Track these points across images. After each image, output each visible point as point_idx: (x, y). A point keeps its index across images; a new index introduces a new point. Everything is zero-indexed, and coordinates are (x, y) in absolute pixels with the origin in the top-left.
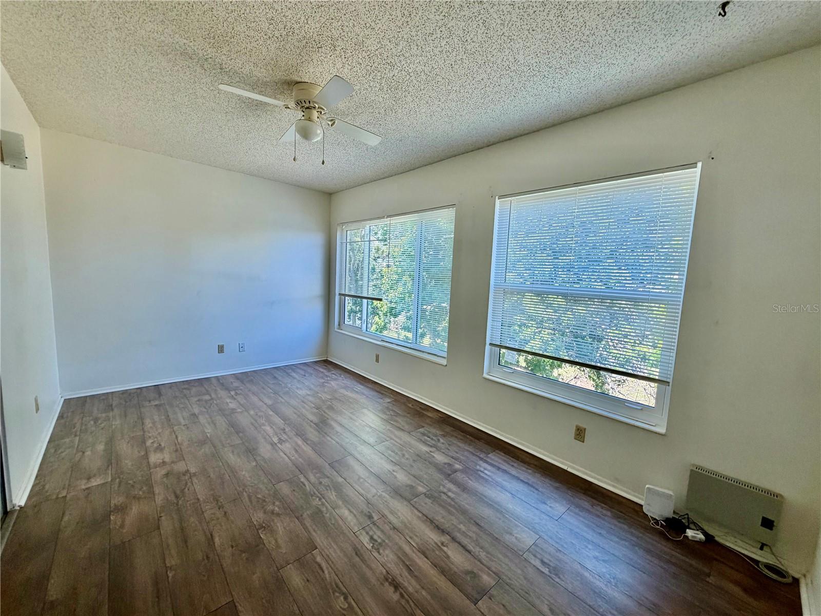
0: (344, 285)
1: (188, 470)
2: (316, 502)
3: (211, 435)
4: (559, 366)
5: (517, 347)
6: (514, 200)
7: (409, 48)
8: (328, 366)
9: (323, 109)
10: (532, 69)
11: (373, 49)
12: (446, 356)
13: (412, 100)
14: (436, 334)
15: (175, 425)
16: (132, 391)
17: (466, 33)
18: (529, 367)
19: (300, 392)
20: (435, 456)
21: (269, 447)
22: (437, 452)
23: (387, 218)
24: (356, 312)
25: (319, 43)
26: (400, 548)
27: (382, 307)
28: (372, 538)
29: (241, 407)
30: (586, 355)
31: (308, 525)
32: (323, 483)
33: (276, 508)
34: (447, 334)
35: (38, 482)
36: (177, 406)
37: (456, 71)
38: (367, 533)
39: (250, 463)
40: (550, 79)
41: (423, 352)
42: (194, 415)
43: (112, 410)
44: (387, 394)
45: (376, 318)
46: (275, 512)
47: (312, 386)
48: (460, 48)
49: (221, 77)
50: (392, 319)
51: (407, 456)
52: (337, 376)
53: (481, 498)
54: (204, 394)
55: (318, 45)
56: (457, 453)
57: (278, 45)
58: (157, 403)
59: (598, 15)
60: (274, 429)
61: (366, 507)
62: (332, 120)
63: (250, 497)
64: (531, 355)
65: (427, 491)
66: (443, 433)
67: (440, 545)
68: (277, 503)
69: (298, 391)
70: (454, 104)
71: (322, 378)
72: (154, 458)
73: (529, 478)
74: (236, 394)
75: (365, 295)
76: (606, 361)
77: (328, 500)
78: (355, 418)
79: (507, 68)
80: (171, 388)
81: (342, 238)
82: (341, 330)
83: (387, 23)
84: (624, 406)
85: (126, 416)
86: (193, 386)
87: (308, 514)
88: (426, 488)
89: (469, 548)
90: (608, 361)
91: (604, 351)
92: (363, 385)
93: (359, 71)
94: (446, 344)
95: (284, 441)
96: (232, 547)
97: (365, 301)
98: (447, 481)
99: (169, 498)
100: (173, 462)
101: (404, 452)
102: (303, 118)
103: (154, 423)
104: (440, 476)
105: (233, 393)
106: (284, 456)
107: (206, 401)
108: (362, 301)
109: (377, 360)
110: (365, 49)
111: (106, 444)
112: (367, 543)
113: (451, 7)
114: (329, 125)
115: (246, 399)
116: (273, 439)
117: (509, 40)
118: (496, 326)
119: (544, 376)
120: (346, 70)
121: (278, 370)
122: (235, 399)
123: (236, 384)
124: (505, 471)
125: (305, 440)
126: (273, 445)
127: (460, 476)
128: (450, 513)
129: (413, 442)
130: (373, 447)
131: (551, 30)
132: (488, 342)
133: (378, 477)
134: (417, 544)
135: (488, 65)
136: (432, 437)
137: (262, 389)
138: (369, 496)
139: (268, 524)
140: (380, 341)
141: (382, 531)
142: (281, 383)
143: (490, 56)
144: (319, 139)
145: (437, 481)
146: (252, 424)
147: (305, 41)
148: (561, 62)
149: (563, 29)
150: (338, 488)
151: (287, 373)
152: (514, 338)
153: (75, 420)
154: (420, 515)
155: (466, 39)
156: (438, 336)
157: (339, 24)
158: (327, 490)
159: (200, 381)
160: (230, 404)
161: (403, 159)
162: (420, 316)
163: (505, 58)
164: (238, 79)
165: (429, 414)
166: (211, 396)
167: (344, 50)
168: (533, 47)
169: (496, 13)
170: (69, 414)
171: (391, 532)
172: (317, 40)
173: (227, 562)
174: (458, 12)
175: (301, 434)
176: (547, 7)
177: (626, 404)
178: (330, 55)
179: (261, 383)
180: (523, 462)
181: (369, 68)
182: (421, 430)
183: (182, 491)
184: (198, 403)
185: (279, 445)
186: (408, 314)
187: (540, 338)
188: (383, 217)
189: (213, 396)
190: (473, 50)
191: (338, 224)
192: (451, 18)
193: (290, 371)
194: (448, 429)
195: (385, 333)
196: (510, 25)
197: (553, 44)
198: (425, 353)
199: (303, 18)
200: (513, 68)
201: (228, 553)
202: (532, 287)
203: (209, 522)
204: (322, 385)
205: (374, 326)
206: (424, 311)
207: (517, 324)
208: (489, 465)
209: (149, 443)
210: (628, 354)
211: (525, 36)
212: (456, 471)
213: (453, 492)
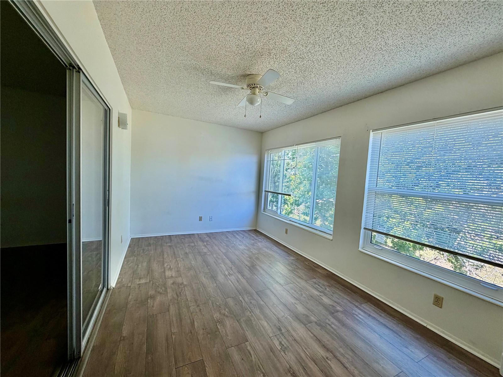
0: (268, 186)
1: (183, 283)
2: (248, 314)
3: (194, 266)
4: (421, 249)
5: (385, 232)
6: (384, 132)
7: (314, 47)
8: (257, 233)
9: (262, 88)
10: (398, 48)
11: (292, 51)
12: (332, 234)
13: (314, 76)
14: (325, 218)
15: (178, 258)
16: (159, 237)
17: (351, 33)
18: (395, 247)
19: (241, 247)
20: (323, 298)
21: (223, 277)
22: (325, 297)
23: (295, 146)
24: (273, 202)
25: (262, 53)
26: (299, 354)
27: (290, 199)
28: (280, 343)
29: (209, 252)
30: (444, 243)
31: (244, 326)
32: (252, 302)
33: (226, 313)
34: (333, 219)
35: (120, 277)
36: (179, 247)
37: (344, 56)
38: (278, 339)
39: (213, 284)
40: (413, 52)
41: (316, 230)
42: (186, 253)
43: (150, 246)
44: (292, 254)
45: (286, 206)
46: (225, 314)
47: (247, 245)
48: (347, 43)
49: (211, 77)
50: (296, 207)
51: (304, 295)
52: (261, 240)
53: (356, 333)
54: (192, 243)
55: (262, 54)
56: (338, 299)
57: (240, 57)
58: (169, 244)
59: (452, 6)
60: (226, 267)
61: (277, 323)
62: (266, 93)
63: (213, 303)
64: (396, 238)
65: (318, 321)
66: (329, 285)
67: (325, 358)
68: (227, 310)
69: (239, 246)
70: (342, 75)
71: (253, 240)
72: (168, 273)
73: (394, 326)
74: (207, 244)
75: (280, 192)
76: (464, 249)
77: (255, 314)
78: (272, 266)
79: (380, 49)
80: (176, 237)
81: (268, 158)
82: (265, 212)
83: (301, 37)
84: (479, 285)
85: (156, 250)
86: (186, 237)
87: (243, 320)
88: (316, 319)
89: (346, 366)
90: (466, 249)
91: (461, 241)
92: (277, 247)
93: (283, 64)
94: (332, 226)
95: (231, 275)
96: (203, 329)
97: (280, 196)
98: (331, 317)
99: (174, 296)
100: (176, 277)
101: (302, 293)
102: (251, 93)
103: (168, 255)
104: (326, 313)
105: (205, 243)
106: (231, 283)
107: (192, 247)
108: (278, 196)
109: (286, 233)
110: (287, 52)
111: (147, 263)
112: (278, 345)
113: (342, 20)
114: (264, 95)
115: (212, 248)
116: (225, 272)
117: (382, 33)
118: (369, 216)
119: (408, 255)
120: (276, 65)
121: (229, 233)
122: (206, 247)
123: (207, 239)
124: (374, 318)
125: (243, 276)
126: (225, 275)
127: (340, 315)
128: (333, 339)
129: (309, 287)
130: (282, 286)
131: (413, 22)
132: (363, 226)
133: (285, 305)
134: (309, 353)
135: (366, 49)
136: (321, 285)
137: (220, 243)
138: (279, 316)
139: (222, 321)
140: (288, 221)
141: (288, 340)
142: (230, 240)
143: (367, 44)
144: (259, 103)
145: (324, 315)
146: (215, 262)
147: (254, 53)
148: (422, 40)
149: (423, 19)
150: (261, 308)
151: (234, 235)
152: (383, 226)
153: (135, 249)
154: (312, 335)
155: (351, 37)
156: (327, 220)
157: (274, 41)
158: (255, 308)
159: (189, 235)
160: (204, 250)
161: (307, 110)
162: (315, 206)
163: (379, 43)
164: (219, 77)
165: (319, 270)
166: (194, 243)
167: (275, 54)
168: (399, 34)
169: (372, 18)
170: (133, 246)
171: (293, 343)
172: (261, 52)
173: (200, 337)
174: (346, 22)
175: (241, 272)
176: (410, 8)
177: (481, 284)
178: (267, 58)
179: (220, 239)
180: (389, 314)
181: (289, 62)
182: (314, 280)
183: (180, 293)
184: (188, 247)
185: (228, 276)
186: (306, 205)
187: (402, 226)
188: (293, 145)
189: (196, 244)
190: (356, 42)
191: (266, 150)
192: (341, 27)
193: (235, 234)
194: (333, 282)
195: (291, 216)
196: (382, 24)
197: (415, 30)
198: (317, 231)
199: (254, 42)
200: (384, 49)
201: (201, 332)
202: (398, 191)
203: (192, 313)
204: (253, 245)
205: (284, 211)
206: (317, 203)
207: (385, 216)
208: (362, 311)
209: (165, 265)
210: (484, 245)
211: (393, 28)
212: (338, 311)
213: (335, 325)
